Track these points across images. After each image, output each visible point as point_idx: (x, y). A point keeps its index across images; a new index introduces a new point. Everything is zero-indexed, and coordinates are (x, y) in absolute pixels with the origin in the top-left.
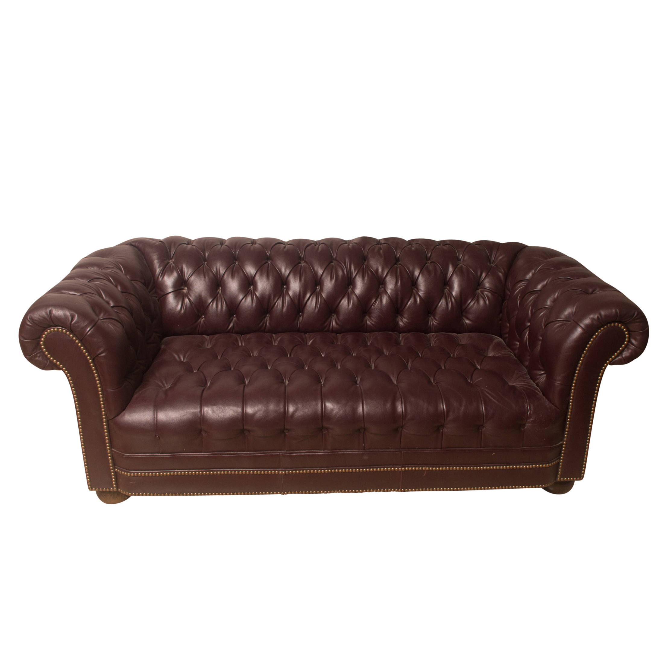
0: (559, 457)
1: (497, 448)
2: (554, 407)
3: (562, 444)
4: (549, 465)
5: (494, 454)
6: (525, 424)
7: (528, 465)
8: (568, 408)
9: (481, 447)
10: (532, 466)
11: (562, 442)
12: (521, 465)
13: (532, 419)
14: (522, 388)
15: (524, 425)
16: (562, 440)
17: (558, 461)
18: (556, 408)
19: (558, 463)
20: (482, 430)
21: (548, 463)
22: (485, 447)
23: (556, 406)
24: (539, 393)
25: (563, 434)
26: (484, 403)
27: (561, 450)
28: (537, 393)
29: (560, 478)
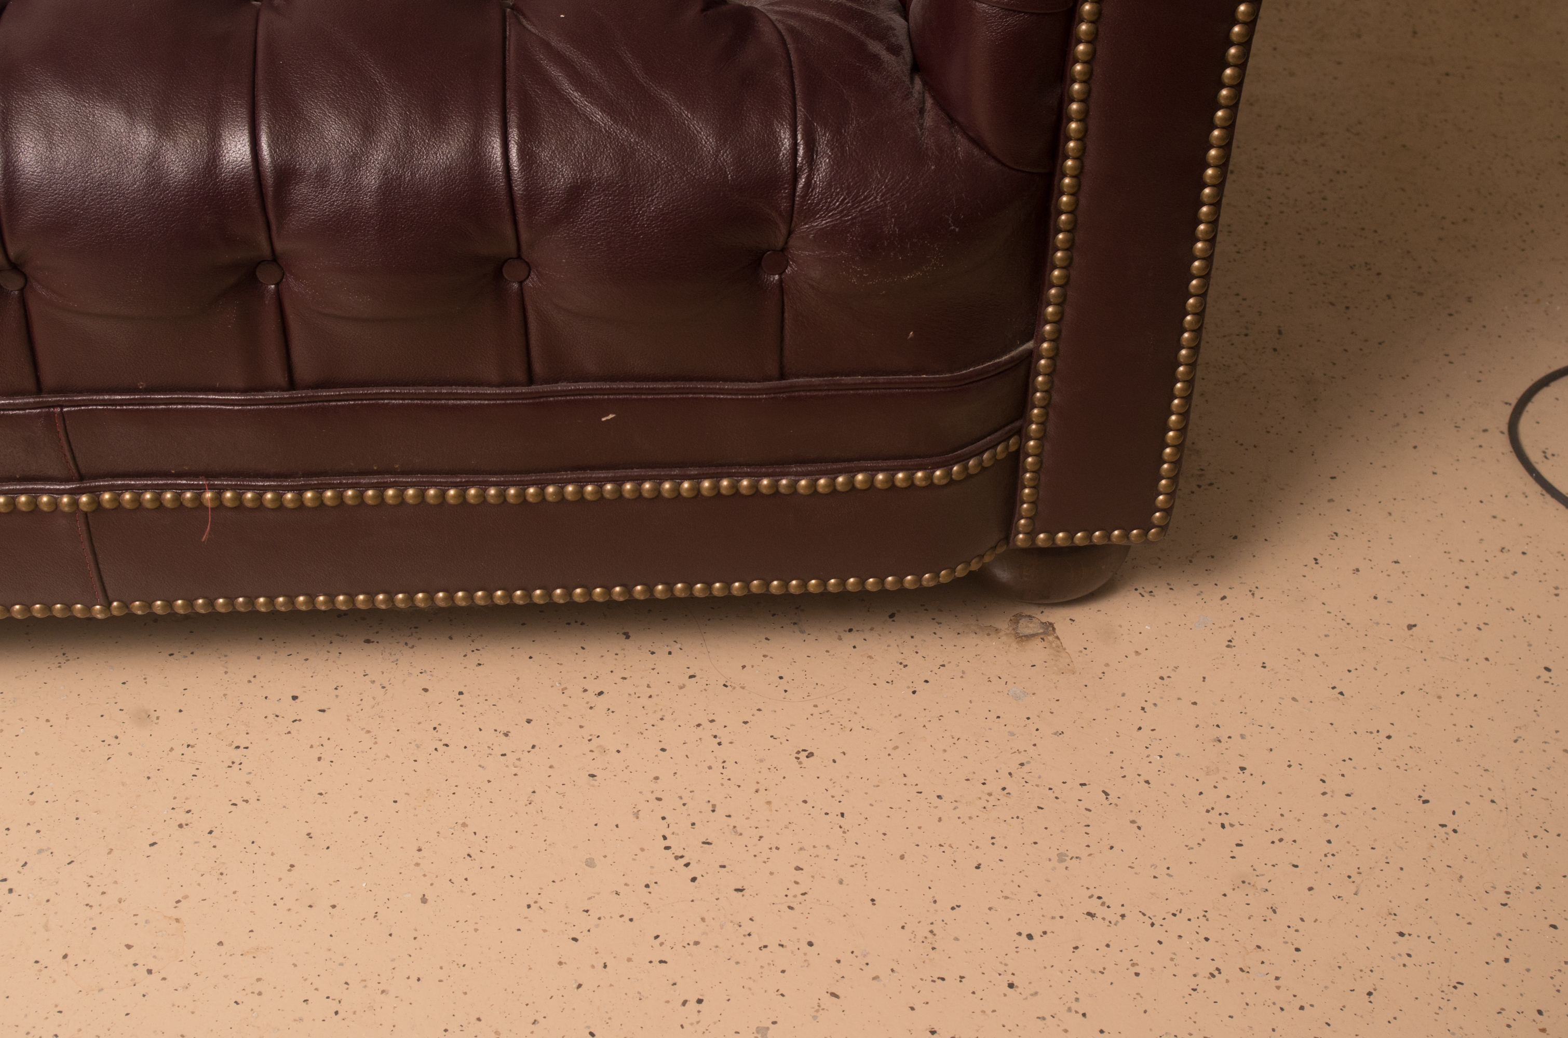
0: (1017, 424)
1: (630, 385)
2: (963, 147)
3: (1031, 358)
4: (949, 473)
5: (611, 416)
6: (784, 249)
7: (823, 473)
8: (1055, 152)
9: (531, 381)
10: (851, 482)
11: (1030, 345)
12: (784, 475)
13: (822, 223)
14: (791, 30)
15: (782, 256)
16: (1031, 332)
17: (1013, 449)
18: (976, 151)
19: (1015, 459)
20: (521, 283)
21: (946, 465)
22: (556, 382)
23: (977, 142)
24: (885, 55)
25: (1037, 299)
26: (520, 128)
27: (1026, 389)
28: (875, 57)
29: (1032, 534)
